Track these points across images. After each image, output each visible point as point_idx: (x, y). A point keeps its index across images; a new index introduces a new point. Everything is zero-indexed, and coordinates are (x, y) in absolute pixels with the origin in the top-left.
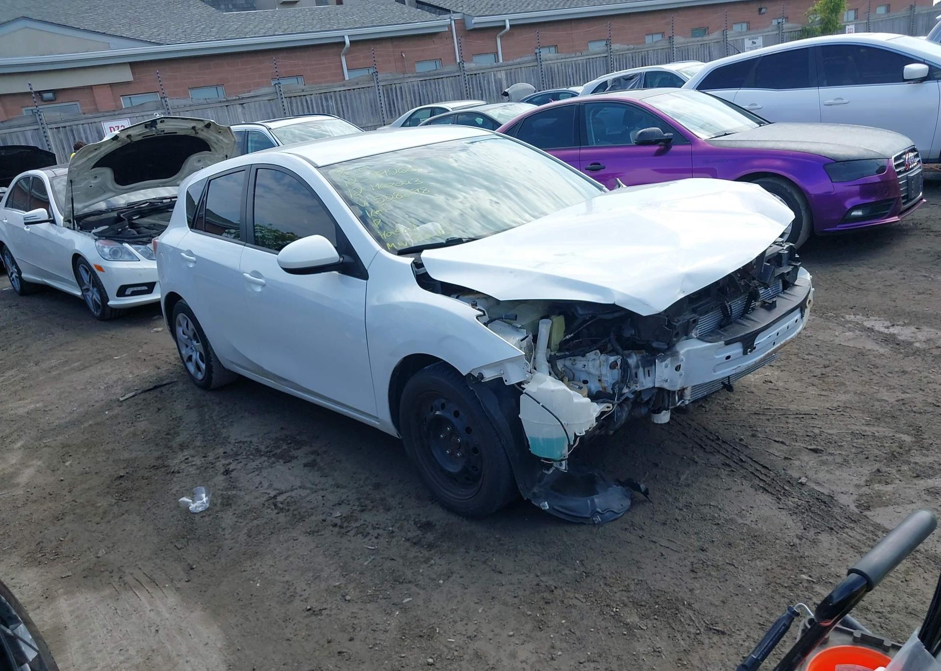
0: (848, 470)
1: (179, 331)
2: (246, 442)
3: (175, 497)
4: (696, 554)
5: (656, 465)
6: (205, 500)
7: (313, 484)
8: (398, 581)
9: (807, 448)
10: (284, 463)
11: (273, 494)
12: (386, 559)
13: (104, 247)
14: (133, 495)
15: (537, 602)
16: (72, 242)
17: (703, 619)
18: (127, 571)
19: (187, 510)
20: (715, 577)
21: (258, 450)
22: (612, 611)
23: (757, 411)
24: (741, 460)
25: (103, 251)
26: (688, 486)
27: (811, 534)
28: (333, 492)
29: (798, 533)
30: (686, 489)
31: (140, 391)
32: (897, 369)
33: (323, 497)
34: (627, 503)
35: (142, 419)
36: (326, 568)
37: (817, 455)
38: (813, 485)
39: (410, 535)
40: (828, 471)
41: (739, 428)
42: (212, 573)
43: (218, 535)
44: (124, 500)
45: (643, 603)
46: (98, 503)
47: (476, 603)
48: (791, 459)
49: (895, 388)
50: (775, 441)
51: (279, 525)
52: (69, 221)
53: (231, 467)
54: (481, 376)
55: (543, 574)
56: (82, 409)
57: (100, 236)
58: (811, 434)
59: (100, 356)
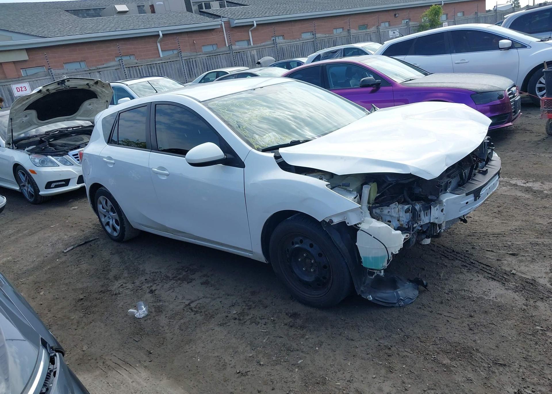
0: (537, 264)
1: (100, 207)
2: (158, 272)
3: (123, 310)
4: (468, 319)
5: (423, 269)
6: (144, 309)
7: (211, 295)
8: (290, 350)
9: (508, 253)
10: (188, 283)
11: (187, 302)
12: (277, 337)
13: (35, 159)
14: (94, 310)
15: (383, 356)
16: (12, 157)
17: (489, 358)
18: (106, 358)
19: (133, 317)
20: (486, 332)
21: (167, 277)
22: (432, 357)
23: (469, 234)
24: (472, 263)
25: (34, 161)
26: (446, 279)
27: (531, 302)
28: (226, 299)
29: (523, 303)
30: (446, 282)
31: (76, 245)
32: (540, 206)
33: (220, 302)
34: (417, 292)
35: (83, 262)
36: (240, 346)
37: (515, 257)
38: (520, 274)
39: (286, 321)
40: (525, 266)
41: (463, 244)
42: (165, 355)
43: (160, 331)
44: (89, 313)
45: (448, 351)
46: (71, 317)
47: (344, 360)
48: (501, 260)
49: (544, 217)
50: (487, 250)
51: (199, 321)
52: (9, 144)
53: (153, 288)
54: (331, 221)
55: (380, 338)
56: (39, 259)
57: (31, 152)
58: (507, 245)
59: (41, 226)
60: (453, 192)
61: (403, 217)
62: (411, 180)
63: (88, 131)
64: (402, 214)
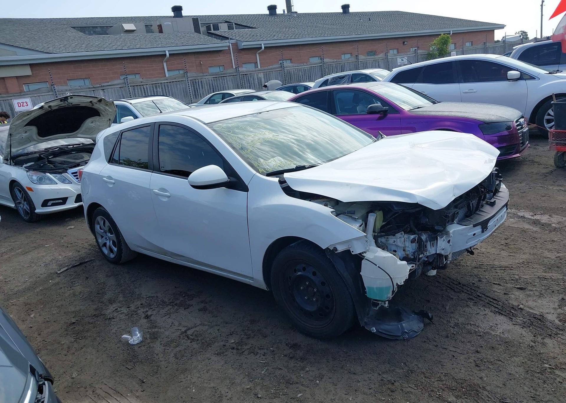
0: (545, 299)
1: (97, 227)
2: (154, 296)
3: (116, 335)
4: (474, 355)
5: (429, 301)
6: (139, 335)
7: (209, 322)
8: (289, 383)
9: (515, 287)
10: (185, 309)
11: (183, 329)
12: (276, 368)
13: (33, 176)
14: (86, 335)
15: (386, 391)
16: (10, 174)
17: (495, 396)
18: (97, 386)
19: (127, 343)
20: (493, 369)
21: (164, 302)
22: (437, 394)
23: (476, 266)
24: (479, 296)
25: (32, 178)
26: (452, 313)
27: (539, 339)
28: (224, 327)
29: (531, 339)
30: (452, 315)
31: (70, 266)
32: (548, 240)
33: (218, 330)
34: (422, 325)
35: (77, 284)
36: (237, 377)
37: (523, 291)
38: (528, 309)
39: (285, 352)
40: (533, 301)
41: (469, 277)
42: (158, 385)
43: (155, 359)
44: (81, 338)
45: (454, 388)
46: (62, 341)
47: (346, 394)
48: (508, 294)
49: (551, 250)
50: (494, 284)
51: (195, 350)
52: (7, 160)
53: (149, 313)
54: (335, 249)
55: (383, 373)
56: (31, 280)
57: (29, 169)
58: (514, 279)
59: (35, 245)
60: (460, 223)
61: (408, 247)
62: (417, 209)
63: (89, 149)
64: (408, 244)
